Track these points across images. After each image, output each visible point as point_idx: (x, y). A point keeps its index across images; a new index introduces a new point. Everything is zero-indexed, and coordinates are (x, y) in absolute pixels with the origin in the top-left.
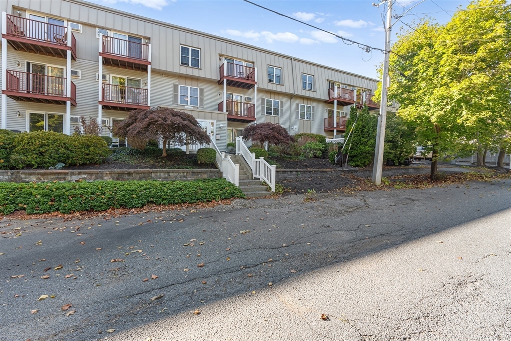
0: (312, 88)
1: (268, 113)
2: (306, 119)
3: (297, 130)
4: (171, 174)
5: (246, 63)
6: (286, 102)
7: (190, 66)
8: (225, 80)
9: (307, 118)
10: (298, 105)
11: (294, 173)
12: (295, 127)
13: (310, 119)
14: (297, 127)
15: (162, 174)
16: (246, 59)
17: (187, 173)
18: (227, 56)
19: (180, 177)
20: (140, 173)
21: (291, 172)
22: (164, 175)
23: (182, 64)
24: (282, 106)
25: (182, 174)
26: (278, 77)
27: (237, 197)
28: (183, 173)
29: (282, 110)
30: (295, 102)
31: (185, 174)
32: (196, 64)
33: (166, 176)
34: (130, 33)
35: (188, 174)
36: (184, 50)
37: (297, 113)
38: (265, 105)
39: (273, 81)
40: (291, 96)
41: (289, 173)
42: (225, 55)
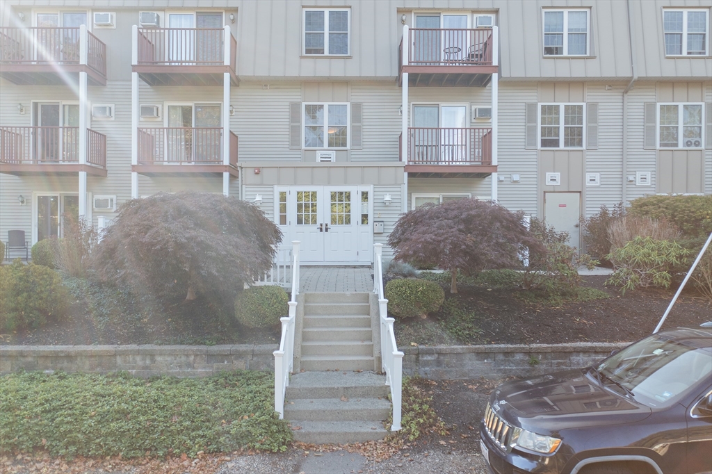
0: (704, 48)
1: (544, 143)
2: (681, 146)
3: (648, 183)
4: (159, 359)
5: (476, 16)
6: (608, 104)
7: (326, 53)
8: (405, 76)
9: (688, 144)
10: (649, 108)
11: (519, 357)
12: (639, 175)
13: (698, 144)
14: (648, 175)
15: (138, 358)
16: (474, 6)
17: (196, 356)
18: (419, 9)
19: (180, 367)
20: (92, 356)
21: (507, 353)
22: (144, 359)
23: (308, 51)
24: (593, 117)
25: (183, 359)
26: (579, 37)
27: (253, 449)
28: (187, 356)
29: (593, 131)
30: (637, 101)
31: (192, 358)
32: (340, 46)
33: (148, 362)
34: (198, 8)
35: (198, 358)
36: (313, 20)
37: (649, 132)
38: (536, 121)
39: (558, 50)
40: (625, 85)
41: (501, 357)
42: (416, 9)
